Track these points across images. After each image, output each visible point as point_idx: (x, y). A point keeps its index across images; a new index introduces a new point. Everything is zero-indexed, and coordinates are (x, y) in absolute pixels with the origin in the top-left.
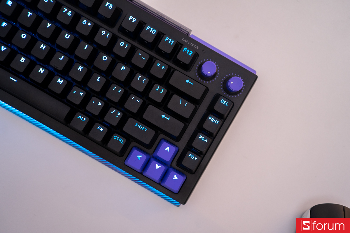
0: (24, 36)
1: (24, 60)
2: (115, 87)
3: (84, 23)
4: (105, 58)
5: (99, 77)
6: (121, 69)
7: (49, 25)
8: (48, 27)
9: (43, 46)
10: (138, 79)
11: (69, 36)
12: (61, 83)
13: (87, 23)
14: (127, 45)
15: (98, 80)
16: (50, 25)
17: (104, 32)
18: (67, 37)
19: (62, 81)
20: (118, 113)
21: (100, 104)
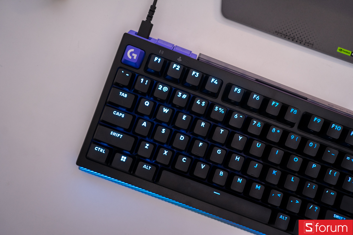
0: (219, 152)
1: (222, 174)
2: (309, 184)
3: (273, 131)
4: (296, 160)
5: (293, 178)
6: (313, 167)
7: (240, 138)
8: (240, 140)
9: (238, 158)
10: (330, 174)
11: (260, 145)
12: (259, 189)
13: (276, 131)
14: (316, 145)
15: (292, 180)
16: (242, 137)
17: (293, 137)
18: (258, 145)
19: (260, 187)
20: (316, 207)
21: (297, 202)
